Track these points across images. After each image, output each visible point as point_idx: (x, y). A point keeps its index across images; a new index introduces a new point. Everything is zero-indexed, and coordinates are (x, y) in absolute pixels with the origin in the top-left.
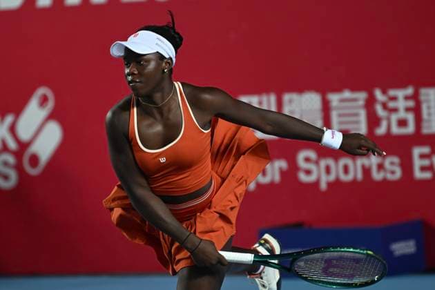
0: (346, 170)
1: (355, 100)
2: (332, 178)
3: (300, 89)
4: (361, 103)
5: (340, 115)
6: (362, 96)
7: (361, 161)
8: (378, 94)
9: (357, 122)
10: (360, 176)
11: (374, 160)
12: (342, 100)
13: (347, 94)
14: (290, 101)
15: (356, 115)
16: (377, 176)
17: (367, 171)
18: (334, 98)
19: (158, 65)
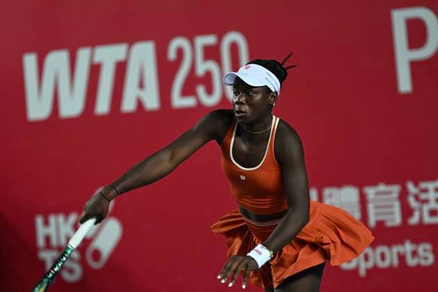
0: (383, 257)
1: (389, 193)
2: (370, 264)
3: (339, 184)
4: (395, 195)
5: (377, 207)
6: (395, 189)
7: (396, 249)
8: (411, 187)
9: (392, 213)
10: (396, 262)
11: (408, 247)
12: (378, 193)
13: (382, 188)
14: (330, 196)
15: (391, 206)
16: (411, 262)
17: (402, 258)
18: (370, 192)
19: (264, 98)
